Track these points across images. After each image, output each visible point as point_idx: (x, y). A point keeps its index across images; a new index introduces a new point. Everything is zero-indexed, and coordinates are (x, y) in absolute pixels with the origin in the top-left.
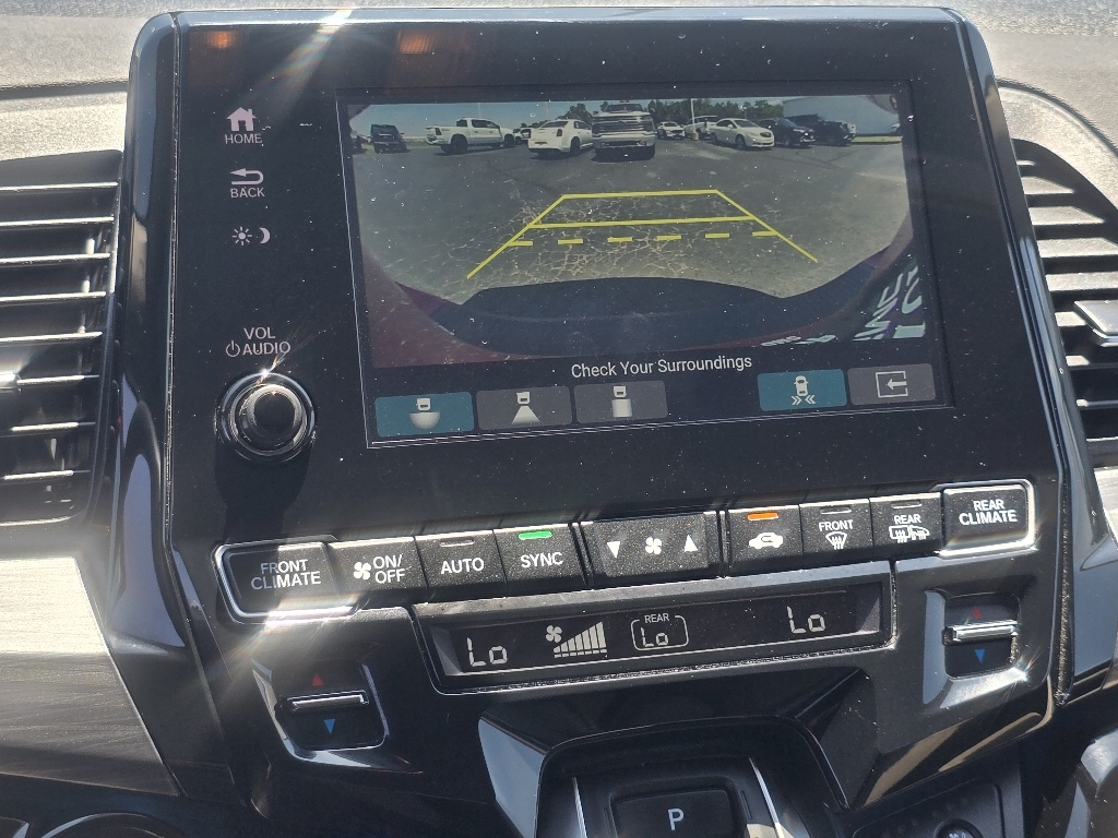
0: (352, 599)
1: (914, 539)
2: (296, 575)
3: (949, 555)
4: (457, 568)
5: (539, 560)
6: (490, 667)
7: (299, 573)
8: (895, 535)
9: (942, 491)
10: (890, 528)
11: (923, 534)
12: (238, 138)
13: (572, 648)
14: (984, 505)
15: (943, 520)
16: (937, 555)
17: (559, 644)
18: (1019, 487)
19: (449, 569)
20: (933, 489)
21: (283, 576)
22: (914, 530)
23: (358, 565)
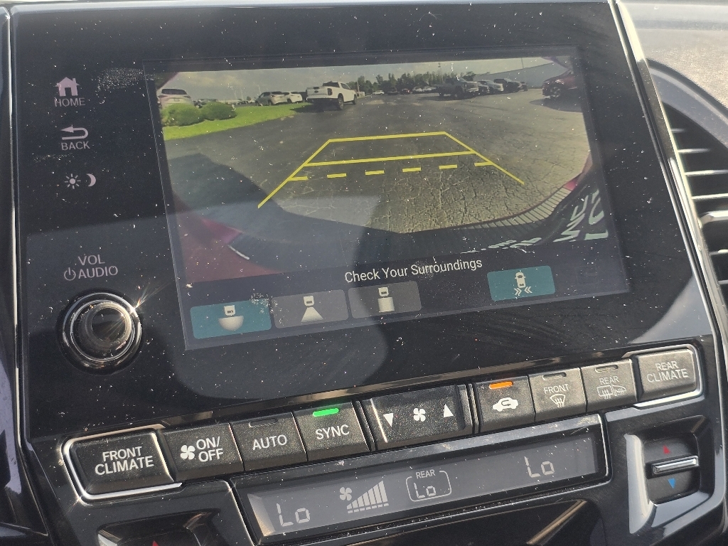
1: (616, 395)
2: (133, 461)
3: (644, 406)
4: (266, 445)
5: (330, 432)
8: (601, 394)
9: (633, 358)
10: (597, 388)
11: (622, 391)
12: (66, 102)
13: (361, 504)
14: (663, 367)
16: (635, 407)
17: (350, 502)
19: (259, 446)
20: (626, 356)
21: (122, 462)
22: (615, 388)
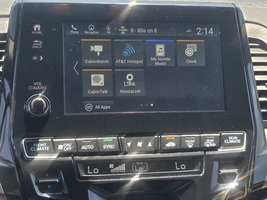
0: (57, 154)
1: (211, 146)
2: (43, 147)
3: (221, 151)
4: (86, 148)
5: (108, 147)
6: (93, 174)
7: (44, 147)
8: (206, 145)
9: (221, 134)
10: (205, 143)
11: (214, 145)
12: (36, 32)
13: (116, 170)
14: (231, 138)
15: (220, 141)
16: (218, 151)
17: (113, 169)
18: (242, 134)
19: (84, 148)
20: (218, 133)
21: (39, 147)
22: (212, 144)
23: (60, 146)
